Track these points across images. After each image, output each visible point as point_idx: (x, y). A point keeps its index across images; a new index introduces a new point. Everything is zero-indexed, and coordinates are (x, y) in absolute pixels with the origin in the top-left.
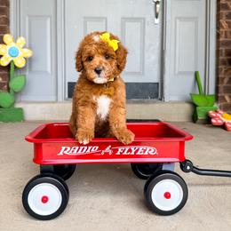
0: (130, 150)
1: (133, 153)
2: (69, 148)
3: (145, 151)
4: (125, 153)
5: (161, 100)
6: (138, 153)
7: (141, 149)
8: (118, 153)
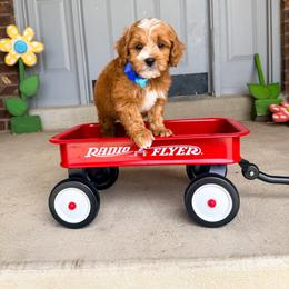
0: (168, 151)
1: (171, 154)
2: (97, 149)
3: (186, 151)
4: (162, 154)
5: (211, 95)
6: (179, 153)
8: (154, 154)
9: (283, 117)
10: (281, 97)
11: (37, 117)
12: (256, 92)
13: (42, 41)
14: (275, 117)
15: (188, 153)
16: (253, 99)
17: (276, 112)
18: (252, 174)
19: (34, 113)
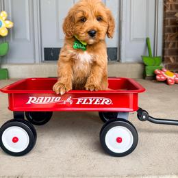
0: (88, 101)
1: (90, 103)
2: (35, 98)
3: (101, 101)
4: (84, 103)
5: (119, 61)
6: (96, 103)
7: (97, 100)
8: (78, 103)
9: (163, 78)
10: (162, 65)
11: (6, 69)
12: (147, 61)
13: (13, 21)
14: (158, 77)
15: (102, 103)
16: (144, 65)
17: (158, 74)
18: (144, 117)
19: (4, 67)
